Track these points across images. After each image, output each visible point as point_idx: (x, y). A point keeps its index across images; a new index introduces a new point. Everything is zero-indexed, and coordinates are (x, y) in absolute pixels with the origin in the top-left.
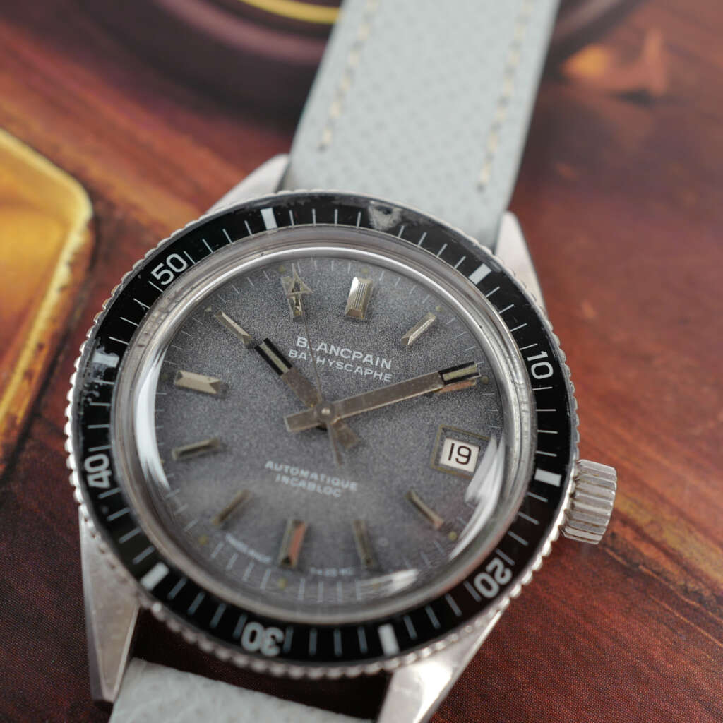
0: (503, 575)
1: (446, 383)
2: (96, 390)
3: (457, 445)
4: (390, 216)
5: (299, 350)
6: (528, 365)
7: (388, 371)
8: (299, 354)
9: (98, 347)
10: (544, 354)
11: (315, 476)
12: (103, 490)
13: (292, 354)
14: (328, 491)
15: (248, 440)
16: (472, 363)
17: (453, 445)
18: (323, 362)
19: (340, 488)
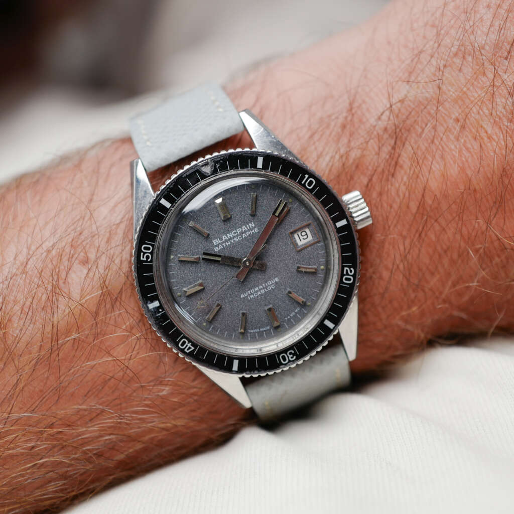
0: (351, 271)
1: (278, 216)
2: (160, 318)
4: (209, 165)
5: (217, 246)
6: (304, 185)
8: (218, 247)
9: (147, 303)
10: (307, 176)
11: (261, 287)
12: (194, 351)
13: (216, 249)
14: (269, 288)
15: (228, 293)
17: (298, 235)
18: (229, 243)
19: (273, 284)
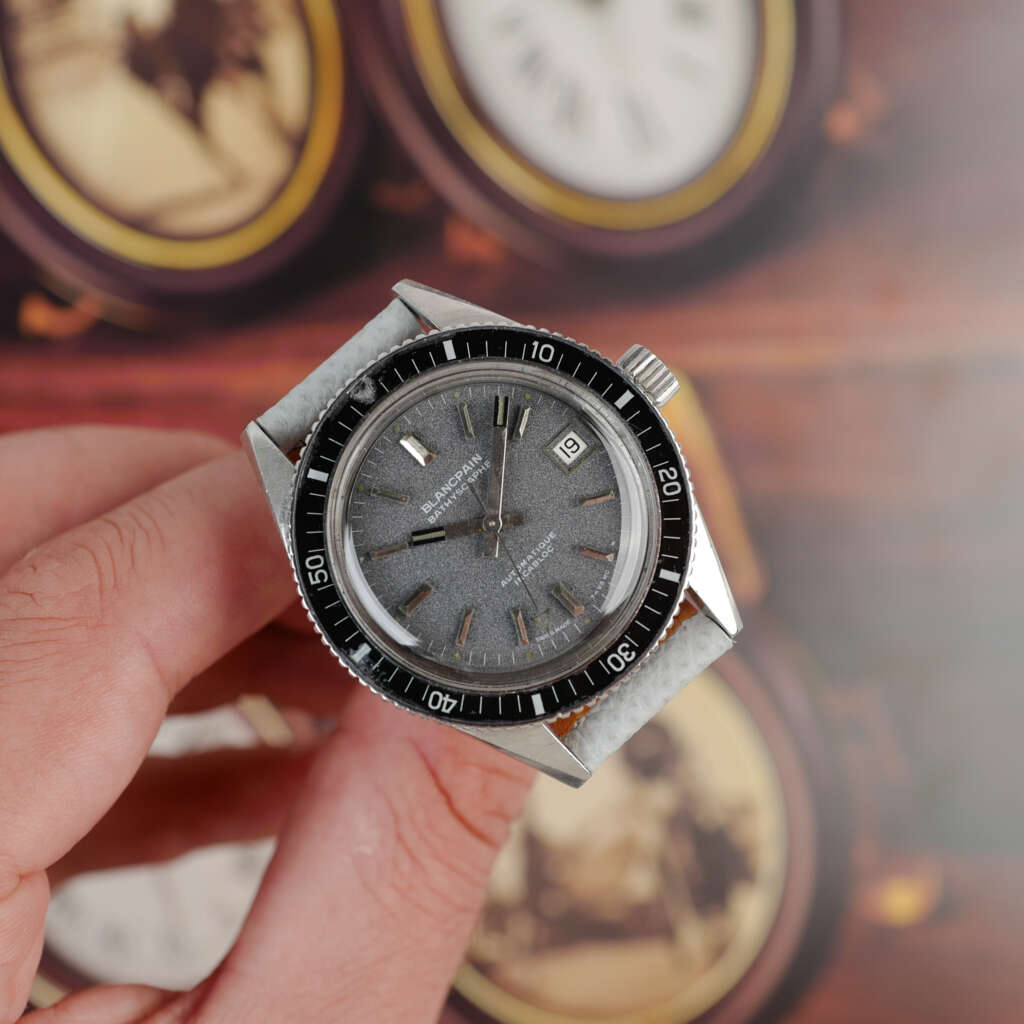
0: (672, 474)
2: (380, 672)
3: (561, 444)
4: (367, 387)
5: (431, 513)
7: (483, 461)
8: (435, 516)
9: (348, 653)
10: (536, 344)
11: (530, 557)
12: (458, 705)
13: (432, 520)
14: (545, 555)
17: (561, 448)
18: (450, 502)
19: (549, 544)
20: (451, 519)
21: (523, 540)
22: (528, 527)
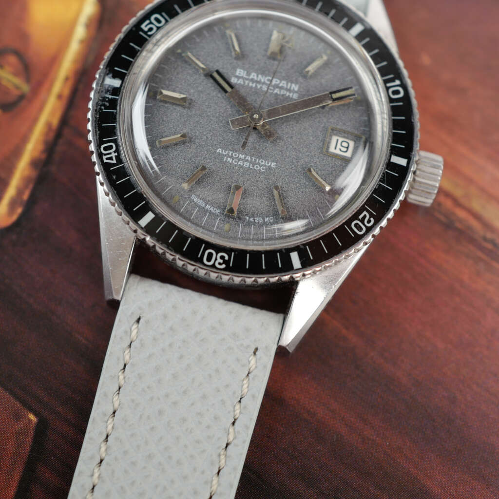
0: (369, 221)
1: (334, 100)
2: (107, 102)
3: (341, 140)
5: (238, 78)
6: (387, 89)
7: (296, 92)
8: (238, 80)
9: (108, 74)
10: (398, 82)
11: (248, 158)
12: (114, 165)
13: (233, 80)
14: (257, 167)
15: (205, 135)
16: (351, 88)
17: (337, 140)
18: (254, 85)
19: (266, 166)
20: (242, 92)
21: (258, 147)
22: (269, 146)
